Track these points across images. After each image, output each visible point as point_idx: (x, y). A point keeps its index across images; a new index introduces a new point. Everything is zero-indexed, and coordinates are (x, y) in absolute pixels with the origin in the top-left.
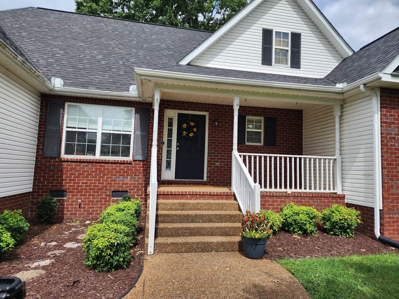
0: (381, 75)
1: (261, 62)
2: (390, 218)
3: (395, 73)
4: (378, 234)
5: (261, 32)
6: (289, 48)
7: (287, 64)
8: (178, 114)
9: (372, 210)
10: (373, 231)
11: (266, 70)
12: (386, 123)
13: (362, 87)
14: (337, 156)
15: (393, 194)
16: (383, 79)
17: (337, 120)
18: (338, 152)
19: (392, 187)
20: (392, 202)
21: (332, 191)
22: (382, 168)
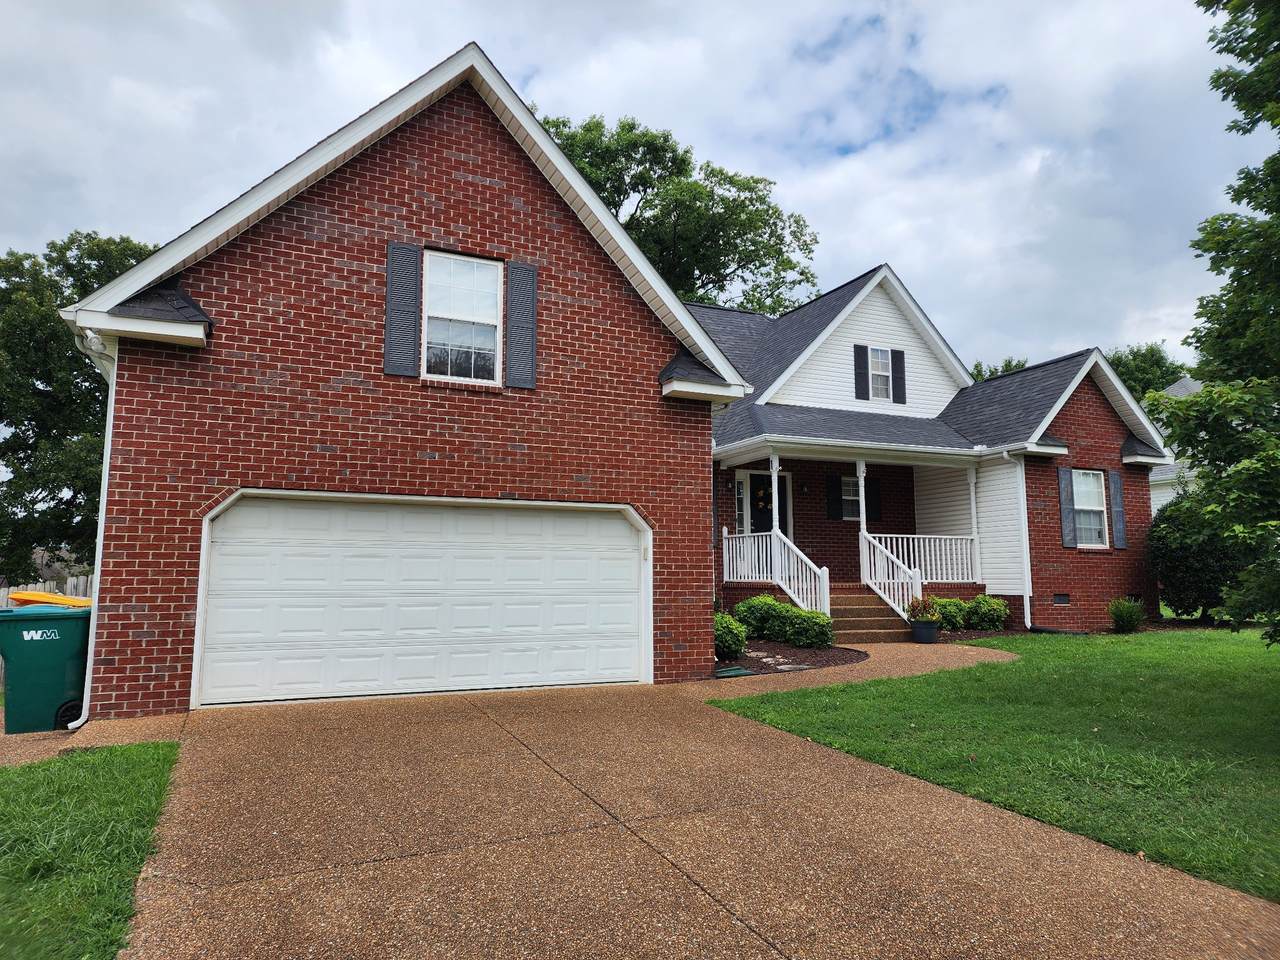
0: (1027, 445)
1: (854, 394)
2: (1040, 605)
3: (1040, 442)
4: (1028, 624)
5: (853, 349)
6: (890, 374)
7: (888, 397)
8: (751, 475)
9: (1021, 598)
10: (1024, 623)
11: (861, 407)
12: (1032, 496)
13: (1005, 454)
14: (975, 536)
15: (1042, 579)
16: (1029, 449)
17: (972, 489)
18: (975, 529)
19: (1041, 570)
20: (1042, 587)
21: (971, 581)
22: (1030, 549)
